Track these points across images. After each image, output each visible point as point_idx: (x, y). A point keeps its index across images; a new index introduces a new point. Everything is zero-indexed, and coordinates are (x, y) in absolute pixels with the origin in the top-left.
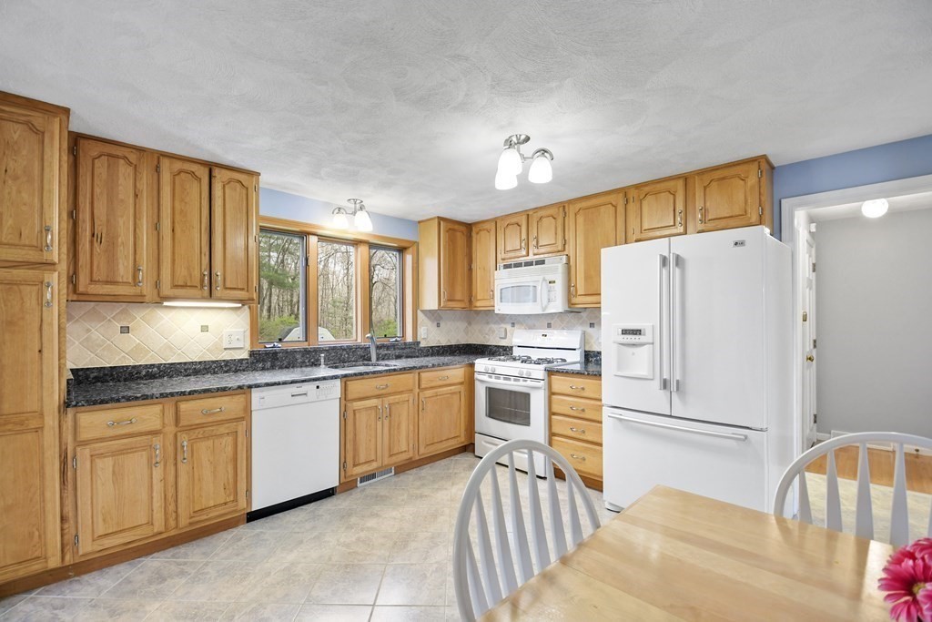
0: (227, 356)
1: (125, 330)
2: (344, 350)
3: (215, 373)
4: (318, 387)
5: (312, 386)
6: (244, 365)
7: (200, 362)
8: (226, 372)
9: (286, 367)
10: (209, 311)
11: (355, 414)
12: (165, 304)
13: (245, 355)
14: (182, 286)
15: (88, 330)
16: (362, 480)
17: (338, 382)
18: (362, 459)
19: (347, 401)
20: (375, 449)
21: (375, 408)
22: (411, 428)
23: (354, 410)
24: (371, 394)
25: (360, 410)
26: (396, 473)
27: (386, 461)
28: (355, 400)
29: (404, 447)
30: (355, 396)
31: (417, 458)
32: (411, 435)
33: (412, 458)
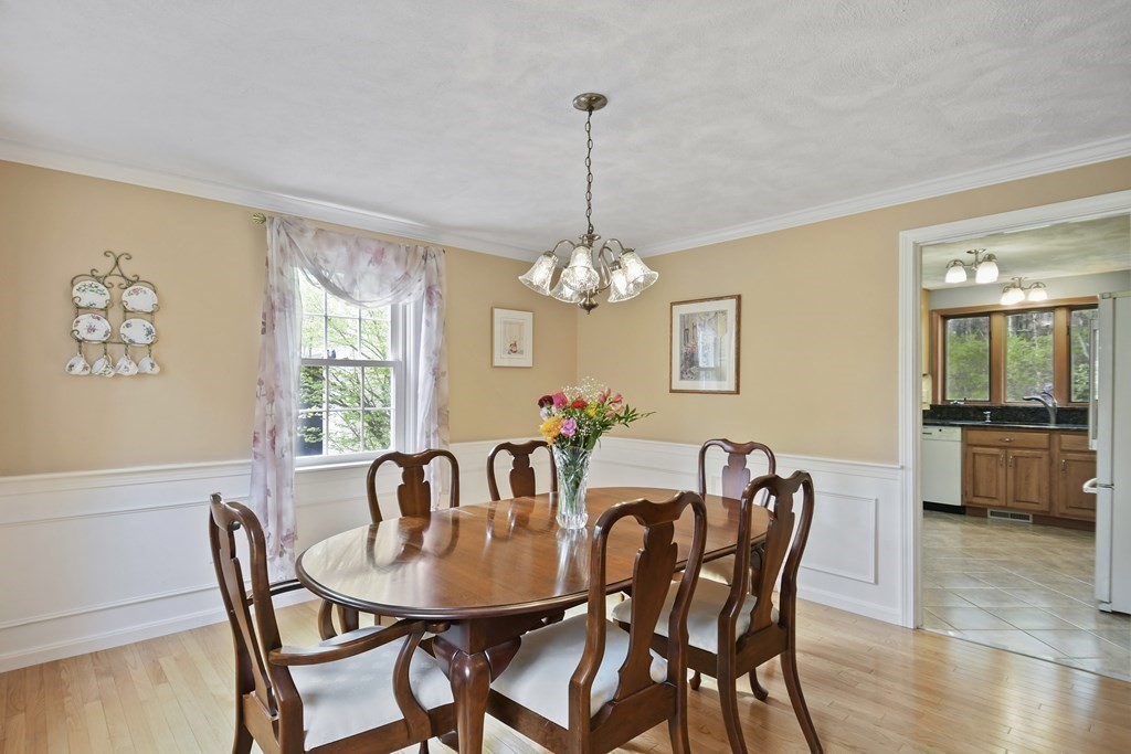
4: (940, 430)
5: (936, 429)
13: (932, 408)
16: (992, 513)
17: (959, 430)
18: (982, 493)
19: (967, 444)
20: (997, 490)
21: (997, 456)
22: (1045, 484)
23: (974, 454)
24: (992, 444)
25: (980, 455)
26: (1034, 523)
27: (1010, 504)
28: (976, 446)
29: (1035, 499)
30: (975, 443)
31: (1058, 516)
32: (1045, 491)
33: (1048, 512)
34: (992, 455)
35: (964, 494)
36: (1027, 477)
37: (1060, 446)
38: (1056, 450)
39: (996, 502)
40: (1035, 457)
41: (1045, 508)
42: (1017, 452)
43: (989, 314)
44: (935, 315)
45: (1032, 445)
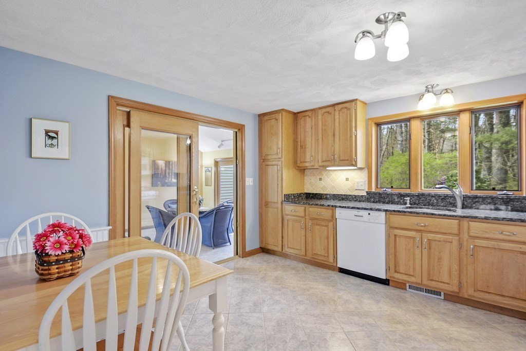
0: (356, 193)
1: (320, 179)
2: (432, 196)
3: (350, 201)
4: (369, 214)
5: (366, 212)
6: (364, 199)
7: (344, 195)
8: (355, 201)
9: (387, 203)
10: (346, 171)
11: (395, 238)
12: (327, 169)
13: (365, 194)
14: (326, 161)
15: (311, 179)
16: (410, 287)
17: (383, 214)
18: (402, 270)
19: (390, 227)
20: (414, 268)
21: (414, 238)
22: (455, 267)
23: (395, 235)
24: (410, 228)
25: (400, 236)
26: (445, 299)
27: (425, 282)
28: (397, 228)
29: (446, 279)
30: (396, 225)
31: (466, 296)
32: (455, 273)
33: (458, 293)
34: (409, 237)
35: (388, 269)
36: (440, 259)
37: (468, 233)
38: (465, 236)
39: (412, 279)
40: (446, 242)
41: (455, 289)
42: (431, 236)
43: (409, 120)
44: (370, 122)
45: (443, 231)
